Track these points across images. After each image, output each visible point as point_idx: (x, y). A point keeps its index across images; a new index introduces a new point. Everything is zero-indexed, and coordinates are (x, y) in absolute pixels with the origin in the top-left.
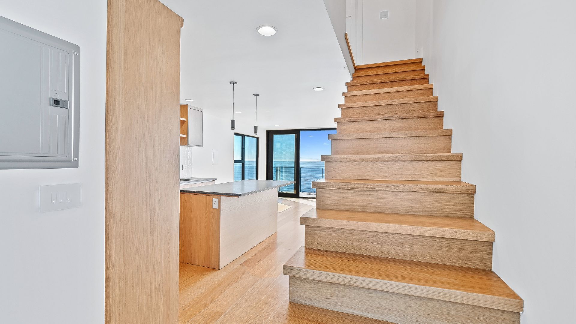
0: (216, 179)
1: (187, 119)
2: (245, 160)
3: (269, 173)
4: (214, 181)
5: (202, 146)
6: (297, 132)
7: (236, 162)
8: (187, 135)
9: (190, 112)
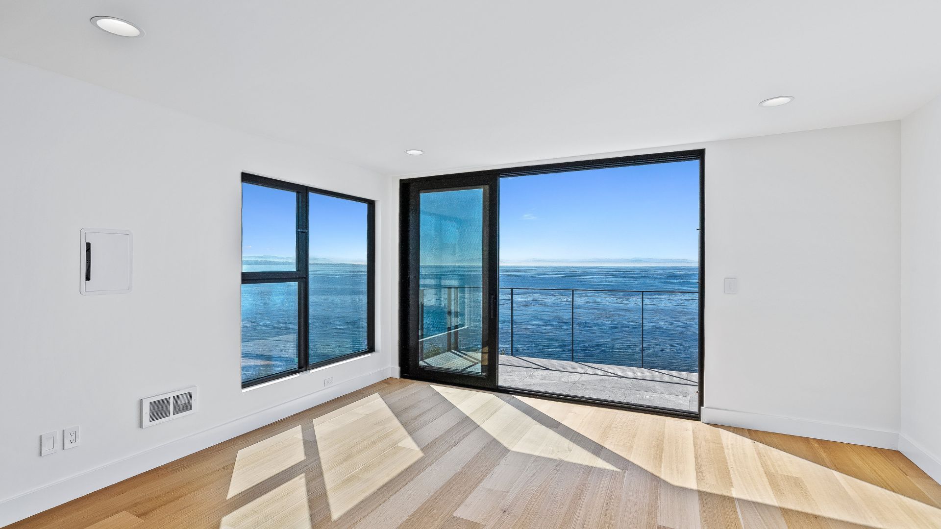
6: (489, 181)
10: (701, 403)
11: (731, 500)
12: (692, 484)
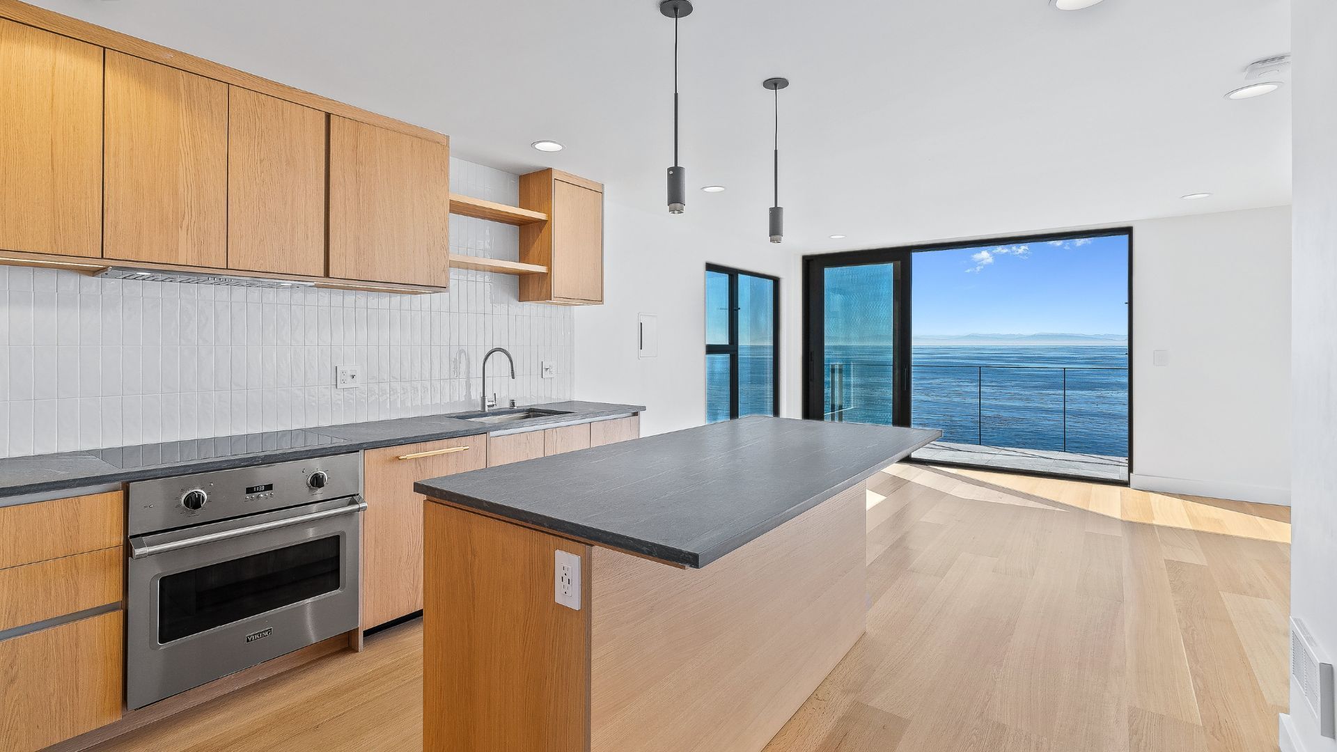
0: (644, 408)
1: (550, 215)
2: (740, 344)
3: (811, 383)
4: (635, 414)
5: (601, 301)
6: (900, 257)
7: (711, 349)
8: (549, 264)
9: (560, 194)
10: (1131, 470)
11: (1151, 526)
12: (1117, 515)
